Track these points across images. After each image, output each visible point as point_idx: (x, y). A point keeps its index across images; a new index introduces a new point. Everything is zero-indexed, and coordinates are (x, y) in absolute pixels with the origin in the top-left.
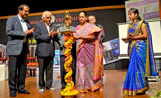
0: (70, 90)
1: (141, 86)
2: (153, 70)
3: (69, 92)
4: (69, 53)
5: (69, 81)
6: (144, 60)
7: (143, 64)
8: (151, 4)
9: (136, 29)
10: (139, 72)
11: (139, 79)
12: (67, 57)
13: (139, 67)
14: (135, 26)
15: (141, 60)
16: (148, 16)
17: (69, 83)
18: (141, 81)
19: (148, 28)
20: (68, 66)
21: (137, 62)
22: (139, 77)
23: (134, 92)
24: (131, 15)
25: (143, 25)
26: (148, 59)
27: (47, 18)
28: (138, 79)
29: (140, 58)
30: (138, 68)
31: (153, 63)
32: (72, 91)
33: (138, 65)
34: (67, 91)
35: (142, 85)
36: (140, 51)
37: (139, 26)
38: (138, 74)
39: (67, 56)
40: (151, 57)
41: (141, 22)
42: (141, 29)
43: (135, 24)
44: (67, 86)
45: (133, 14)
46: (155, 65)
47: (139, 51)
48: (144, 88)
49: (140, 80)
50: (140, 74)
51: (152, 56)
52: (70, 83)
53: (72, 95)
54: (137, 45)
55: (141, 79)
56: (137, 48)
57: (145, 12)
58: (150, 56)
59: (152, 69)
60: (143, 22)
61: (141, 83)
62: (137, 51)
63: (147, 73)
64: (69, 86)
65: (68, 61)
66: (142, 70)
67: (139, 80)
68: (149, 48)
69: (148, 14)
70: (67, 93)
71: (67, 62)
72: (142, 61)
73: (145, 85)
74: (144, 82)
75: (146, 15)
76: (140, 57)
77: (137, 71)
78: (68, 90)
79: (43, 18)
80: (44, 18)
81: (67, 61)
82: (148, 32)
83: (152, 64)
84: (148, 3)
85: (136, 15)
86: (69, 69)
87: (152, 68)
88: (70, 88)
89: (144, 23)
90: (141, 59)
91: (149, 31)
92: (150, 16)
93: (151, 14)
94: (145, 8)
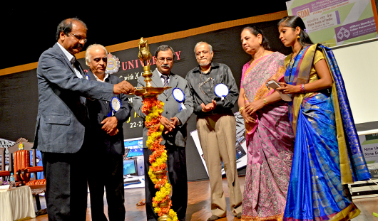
2: (359, 165)
6: (330, 143)
7: (328, 152)
8: (350, 1)
9: (301, 68)
10: (321, 176)
13: (320, 161)
14: (297, 62)
16: (348, 31)
18: (328, 196)
19: (332, 61)
21: (311, 151)
22: (324, 186)
24: (284, 32)
26: (341, 140)
27: (95, 60)
28: (319, 192)
30: (317, 165)
31: (355, 148)
33: (315, 158)
35: (333, 205)
36: (315, 120)
37: (308, 59)
38: (320, 179)
40: (349, 133)
41: (312, 48)
42: (313, 66)
43: (297, 56)
46: (361, 151)
47: (314, 122)
48: (339, 214)
49: (327, 194)
50: (323, 178)
51: (350, 130)
54: (308, 106)
55: (329, 192)
56: (308, 114)
57: (339, 22)
58: (346, 130)
59: (356, 164)
60: (317, 49)
62: (310, 123)
63: (346, 174)
66: (328, 168)
67: (324, 194)
68: (341, 110)
69: (347, 27)
72: (324, 145)
73: (342, 204)
74: (337, 198)
75: (342, 29)
79: (88, 62)
82: (333, 70)
83: (355, 151)
87: (355, 160)
90: (322, 140)
91: (334, 68)
93: (355, 26)
94: (337, 13)
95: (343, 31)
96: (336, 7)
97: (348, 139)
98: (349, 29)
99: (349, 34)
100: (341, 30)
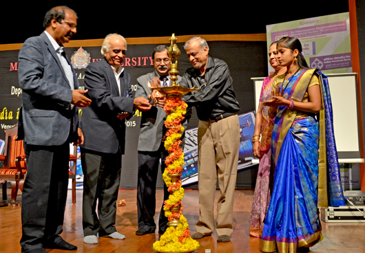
0: (180, 239)
1: (306, 231)
2: (336, 193)
3: (177, 243)
4: (176, 143)
5: (176, 215)
6: (312, 167)
7: (310, 175)
8: (328, 35)
10: (301, 196)
11: (300, 212)
12: (173, 154)
13: (301, 183)
14: (293, 82)
15: (305, 165)
16: (322, 63)
17: (175, 221)
18: (304, 218)
20: (172, 177)
21: (296, 172)
22: (301, 207)
23: (292, 244)
24: (282, 53)
25: (312, 80)
27: (114, 51)
28: (298, 212)
29: (303, 161)
30: (299, 186)
31: (335, 176)
32: (184, 240)
33: (297, 178)
34: (172, 241)
35: (308, 227)
36: (303, 142)
37: (304, 82)
38: (299, 199)
39: (172, 152)
40: (332, 161)
43: (293, 76)
44: (172, 228)
45: (288, 52)
46: (340, 180)
48: (312, 235)
49: (303, 215)
50: (303, 199)
51: (332, 158)
52: (177, 219)
53: (186, 250)
54: (297, 127)
55: (306, 213)
56: (297, 135)
57: (314, 53)
58: (329, 157)
59: (333, 190)
60: (315, 73)
61: (306, 223)
62: (297, 144)
63: (323, 199)
64: (175, 227)
65: (175, 162)
66: (308, 191)
67: (301, 216)
68: (326, 138)
69: (322, 58)
70: (173, 247)
71: (171, 167)
72: (307, 168)
73: (315, 227)
74: (312, 220)
75: (317, 60)
76: (304, 157)
77: (297, 193)
78: (175, 239)
79: (105, 51)
80: (107, 50)
81: (171, 163)
83: (334, 178)
84: (323, 33)
85: (296, 55)
86: (175, 183)
87: (332, 186)
88: (179, 233)
89: (318, 76)
90: (307, 163)
91: (327, 96)
92: (325, 65)
93: (328, 59)
94: (314, 43)
95: (317, 62)
96: (313, 38)
97: (328, 166)
98: (323, 61)
99: (322, 66)
100: (315, 61)
